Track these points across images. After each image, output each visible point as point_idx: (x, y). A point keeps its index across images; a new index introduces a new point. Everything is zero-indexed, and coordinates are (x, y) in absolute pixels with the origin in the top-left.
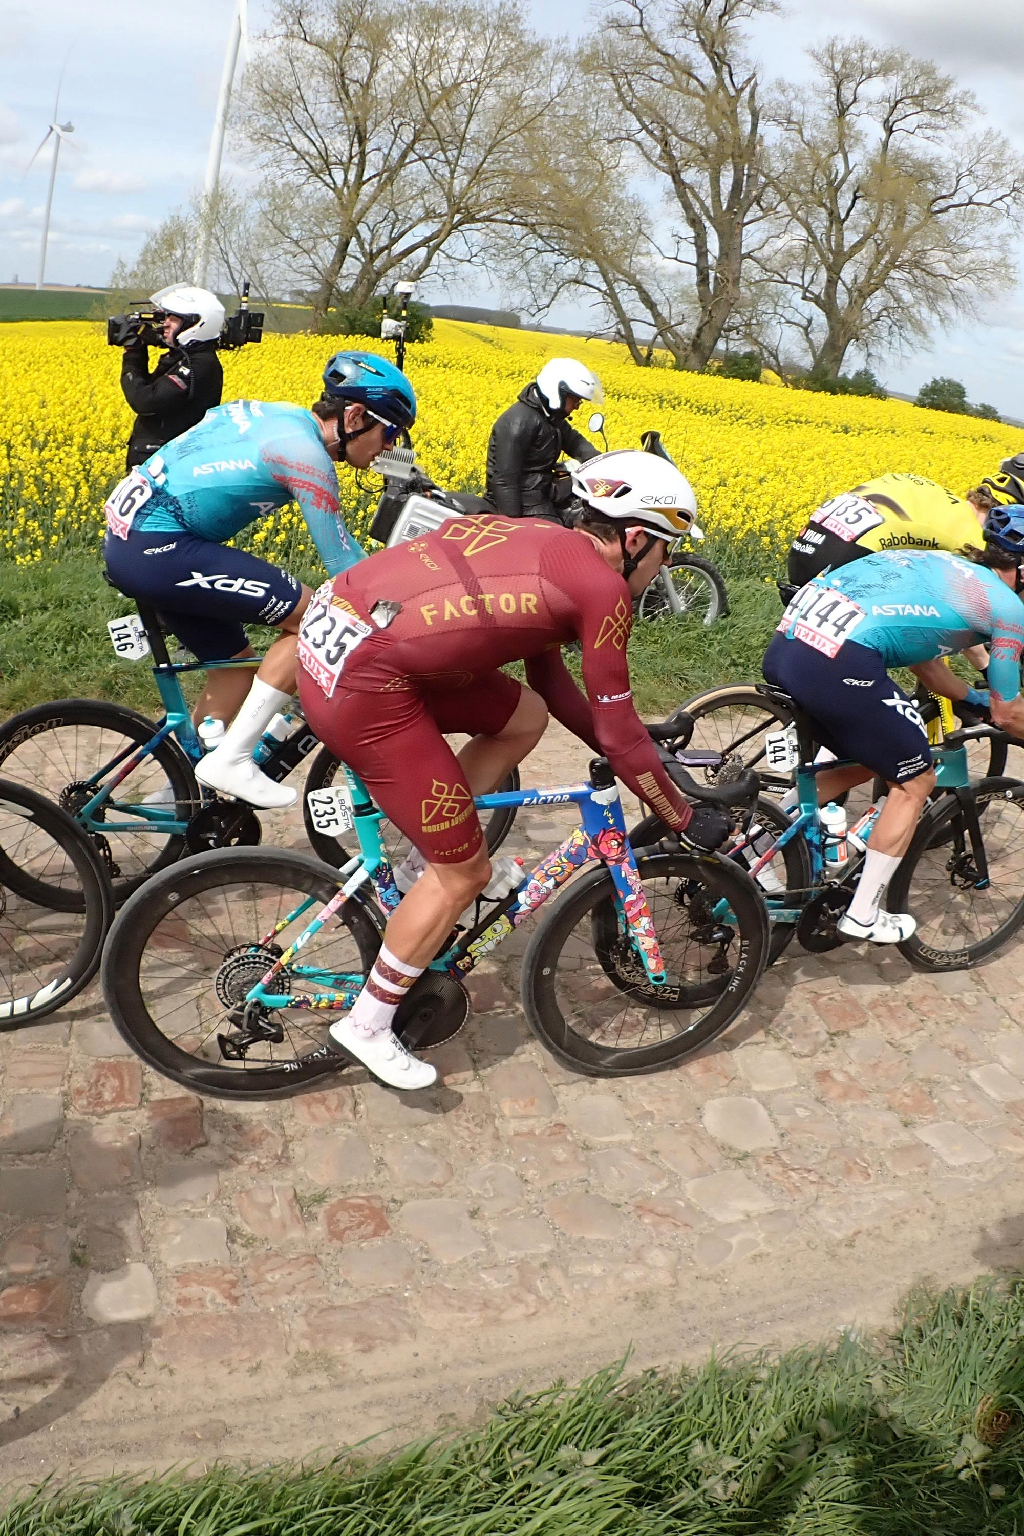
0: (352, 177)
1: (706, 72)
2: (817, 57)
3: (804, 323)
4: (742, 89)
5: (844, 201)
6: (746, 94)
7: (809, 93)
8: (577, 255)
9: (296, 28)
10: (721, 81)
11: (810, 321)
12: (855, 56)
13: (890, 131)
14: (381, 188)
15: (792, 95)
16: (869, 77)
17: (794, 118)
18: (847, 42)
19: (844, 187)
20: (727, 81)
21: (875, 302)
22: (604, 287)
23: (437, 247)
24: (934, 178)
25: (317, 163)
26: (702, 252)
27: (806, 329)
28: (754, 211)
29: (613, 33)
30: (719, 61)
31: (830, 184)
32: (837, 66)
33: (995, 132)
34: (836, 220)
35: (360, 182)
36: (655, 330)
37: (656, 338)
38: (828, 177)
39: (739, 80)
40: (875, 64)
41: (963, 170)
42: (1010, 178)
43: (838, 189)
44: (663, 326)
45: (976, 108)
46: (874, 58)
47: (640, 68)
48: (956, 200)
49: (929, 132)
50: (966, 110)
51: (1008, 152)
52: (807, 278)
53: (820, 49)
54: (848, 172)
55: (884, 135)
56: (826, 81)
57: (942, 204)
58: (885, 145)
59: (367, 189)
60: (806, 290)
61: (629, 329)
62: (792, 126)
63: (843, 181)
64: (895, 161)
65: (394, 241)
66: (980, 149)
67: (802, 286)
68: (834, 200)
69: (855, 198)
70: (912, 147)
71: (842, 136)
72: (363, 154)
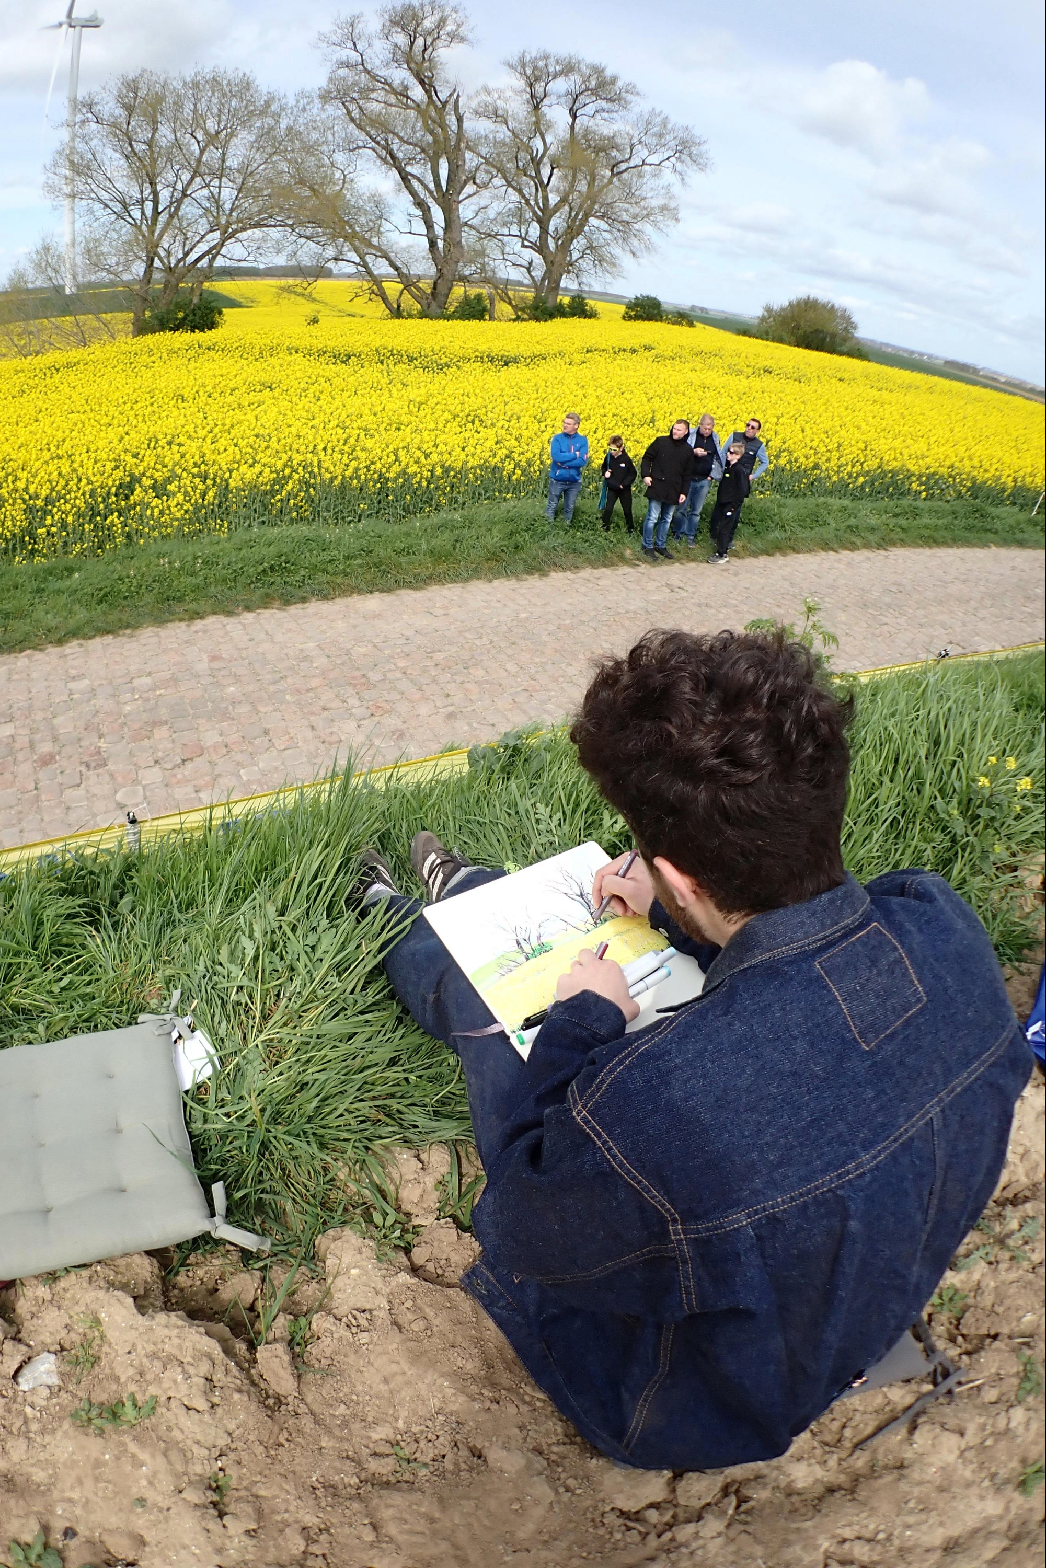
0: (149, 212)
1: (417, 93)
2: (511, 66)
3: (526, 264)
4: (447, 102)
5: (545, 172)
6: (450, 106)
7: (509, 93)
8: (334, 237)
9: (90, 115)
10: (430, 97)
11: (530, 264)
12: (541, 64)
13: (574, 117)
14: (171, 216)
15: (496, 96)
16: (555, 78)
17: (500, 112)
18: (534, 54)
19: (545, 160)
20: (435, 98)
21: (579, 243)
22: (357, 260)
23: (218, 253)
24: (616, 147)
25: (118, 207)
26: (429, 225)
27: (528, 269)
28: (470, 188)
29: (343, 72)
30: (427, 84)
31: (532, 159)
32: (529, 71)
33: (657, 111)
34: (542, 186)
35: (156, 213)
36: (401, 286)
37: (401, 293)
38: (531, 154)
39: (443, 96)
40: (558, 68)
41: (635, 140)
42: (672, 144)
43: (539, 163)
44: (408, 282)
45: (638, 94)
46: (557, 62)
47: (365, 93)
48: (632, 164)
49: (605, 115)
50: (629, 97)
51: (669, 126)
52: (523, 231)
53: (515, 60)
54: (546, 149)
55: (570, 120)
56: (521, 84)
57: (623, 166)
58: (572, 127)
59: (163, 218)
60: (524, 239)
61: (381, 288)
62: (499, 119)
63: (543, 156)
64: (584, 137)
65: (186, 254)
66: (648, 123)
67: (520, 237)
68: (538, 172)
69: (553, 169)
70: (597, 125)
71: (537, 123)
72: (155, 194)
